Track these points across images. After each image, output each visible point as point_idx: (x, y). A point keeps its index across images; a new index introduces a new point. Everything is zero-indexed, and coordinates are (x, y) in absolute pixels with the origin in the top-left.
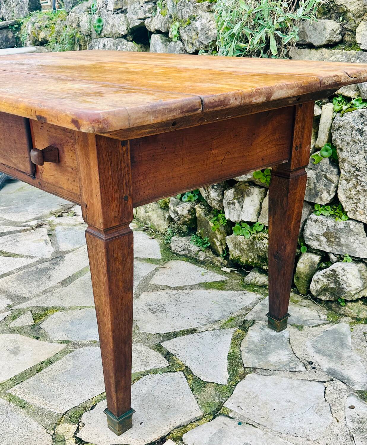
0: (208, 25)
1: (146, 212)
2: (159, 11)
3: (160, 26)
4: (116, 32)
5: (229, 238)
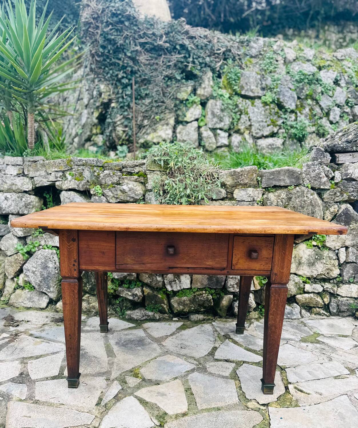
0: (135, 188)
1: (89, 304)
2: (69, 177)
3: (76, 187)
4: (18, 189)
5: (174, 301)
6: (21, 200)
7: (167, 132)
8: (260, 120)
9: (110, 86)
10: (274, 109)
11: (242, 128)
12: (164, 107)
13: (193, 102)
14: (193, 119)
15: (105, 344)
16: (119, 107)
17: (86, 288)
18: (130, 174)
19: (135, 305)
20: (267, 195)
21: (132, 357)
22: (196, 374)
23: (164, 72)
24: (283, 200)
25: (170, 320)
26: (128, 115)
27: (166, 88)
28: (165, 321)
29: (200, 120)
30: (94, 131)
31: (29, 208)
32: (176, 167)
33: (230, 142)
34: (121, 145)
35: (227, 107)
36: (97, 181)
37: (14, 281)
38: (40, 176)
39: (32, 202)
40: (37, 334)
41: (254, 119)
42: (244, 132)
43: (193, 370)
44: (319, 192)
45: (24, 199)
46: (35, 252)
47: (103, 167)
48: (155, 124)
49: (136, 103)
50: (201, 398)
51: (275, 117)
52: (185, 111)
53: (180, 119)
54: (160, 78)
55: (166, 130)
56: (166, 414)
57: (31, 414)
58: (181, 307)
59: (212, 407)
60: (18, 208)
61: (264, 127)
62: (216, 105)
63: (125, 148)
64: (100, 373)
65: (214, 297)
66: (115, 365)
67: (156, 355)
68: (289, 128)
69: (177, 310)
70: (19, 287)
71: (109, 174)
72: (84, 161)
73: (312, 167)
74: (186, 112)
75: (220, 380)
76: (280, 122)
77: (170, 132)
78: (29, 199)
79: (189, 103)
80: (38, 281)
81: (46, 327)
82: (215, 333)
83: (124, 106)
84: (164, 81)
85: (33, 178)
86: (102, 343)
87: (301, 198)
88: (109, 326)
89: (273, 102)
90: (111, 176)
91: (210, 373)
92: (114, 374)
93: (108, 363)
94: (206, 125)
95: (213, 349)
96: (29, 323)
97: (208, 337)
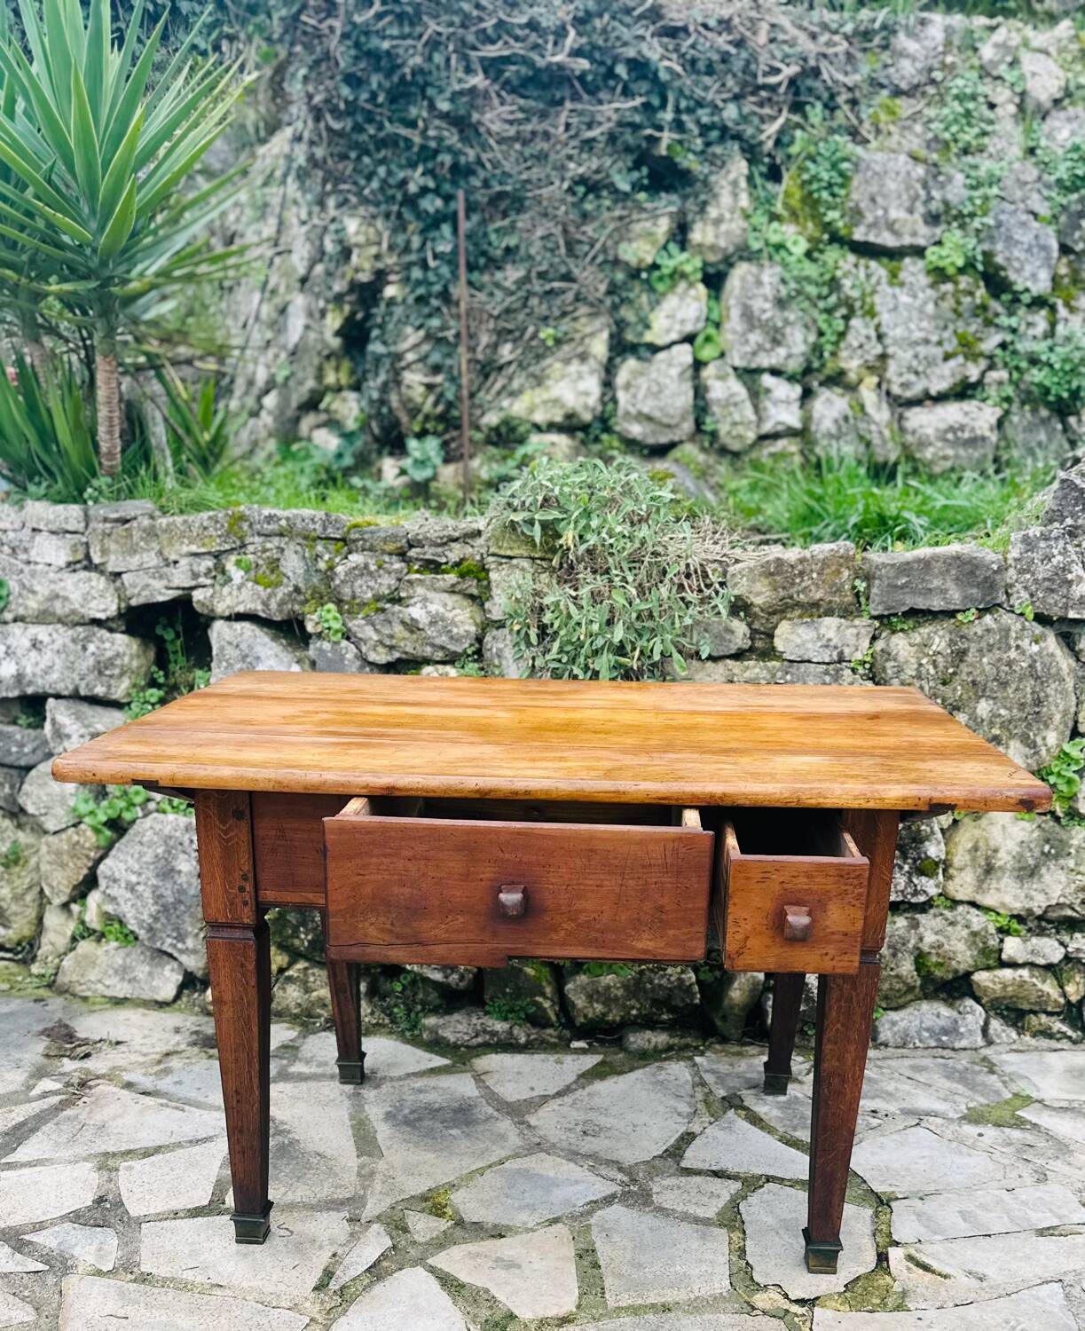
2: (237, 575)
3: (260, 607)
4: (73, 612)
5: (576, 988)
6: (84, 648)
7: (582, 386)
8: (918, 335)
9: (380, 223)
10: (971, 294)
11: (852, 364)
12: (570, 296)
13: (677, 275)
14: (674, 336)
15: (352, 1118)
16: (411, 300)
17: (297, 942)
18: (433, 567)
19: (451, 1000)
20: (888, 640)
21: (431, 1156)
22: (616, 1210)
23: (572, 165)
24: (940, 659)
25: (562, 1046)
26: (443, 328)
27: (578, 227)
28: (545, 1051)
29: (700, 340)
30: (331, 378)
31: (111, 676)
32: (582, 548)
33: (807, 420)
34: (421, 435)
35: (799, 292)
36: (326, 590)
37: (69, 912)
38: (140, 568)
39: (118, 655)
40: (147, 1083)
41: (895, 333)
42: (861, 381)
43: (609, 1200)
44: (1065, 629)
45: (92, 648)
46: (133, 821)
47: (343, 540)
48: (539, 357)
49: (470, 283)
50: (621, 1276)
51: (975, 326)
52: (646, 308)
53: (630, 337)
54: (558, 188)
55: (580, 376)
56: (512, 1317)
57: (129, 1310)
58: (599, 1007)
59: (649, 1301)
60: (77, 678)
61: (931, 362)
62: (759, 283)
63: (432, 445)
64: (333, 1202)
65: (702, 977)
66: (378, 1178)
67: (503, 1154)
68: (1024, 364)
69: (585, 1016)
70: (85, 932)
71: (366, 566)
72: (283, 523)
73: (1042, 544)
74: (652, 309)
75: (686, 1227)
76: (991, 343)
77: (592, 385)
78: (107, 645)
79: (661, 279)
80: (145, 917)
81: (175, 1063)
82: (698, 1089)
83: (430, 295)
84: (570, 199)
85: (118, 575)
86: (342, 1113)
87: (998, 654)
88: (368, 1063)
89: (969, 266)
90: (370, 574)
91: (661, 1210)
92: (373, 1207)
93: (359, 1174)
94: (722, 355)
95: (682, 1138)
96: (122, 1048)
97: (673, 1102)
